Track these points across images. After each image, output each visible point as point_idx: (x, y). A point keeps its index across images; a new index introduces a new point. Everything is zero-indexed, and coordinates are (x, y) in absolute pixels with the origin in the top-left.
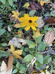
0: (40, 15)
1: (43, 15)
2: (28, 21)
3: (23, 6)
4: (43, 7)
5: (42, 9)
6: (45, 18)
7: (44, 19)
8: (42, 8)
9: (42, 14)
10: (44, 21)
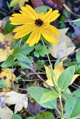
0: (60, 24)
1: (67, 25)
2: (34, 22)
3: (9, 3)
4: (66, 4)
5: (64, 8)
6: (74, 32)
7: (73, 35)
8: (64, 5)
9: (66, 21)
10: (73, 41)
